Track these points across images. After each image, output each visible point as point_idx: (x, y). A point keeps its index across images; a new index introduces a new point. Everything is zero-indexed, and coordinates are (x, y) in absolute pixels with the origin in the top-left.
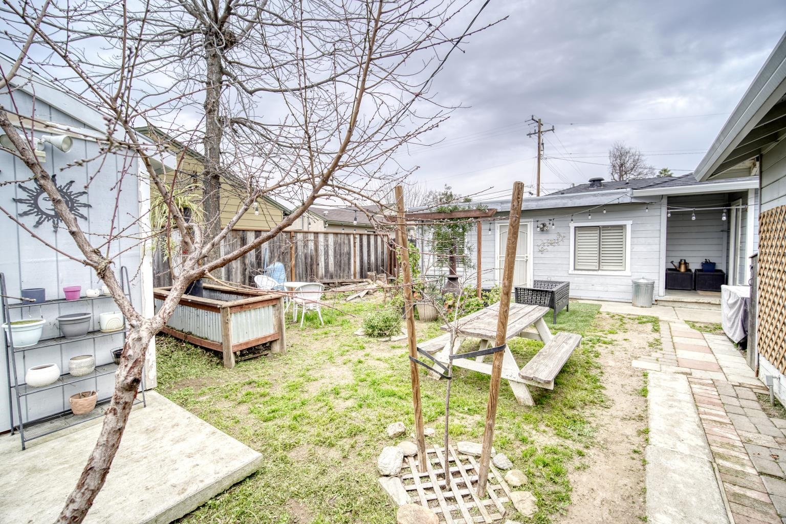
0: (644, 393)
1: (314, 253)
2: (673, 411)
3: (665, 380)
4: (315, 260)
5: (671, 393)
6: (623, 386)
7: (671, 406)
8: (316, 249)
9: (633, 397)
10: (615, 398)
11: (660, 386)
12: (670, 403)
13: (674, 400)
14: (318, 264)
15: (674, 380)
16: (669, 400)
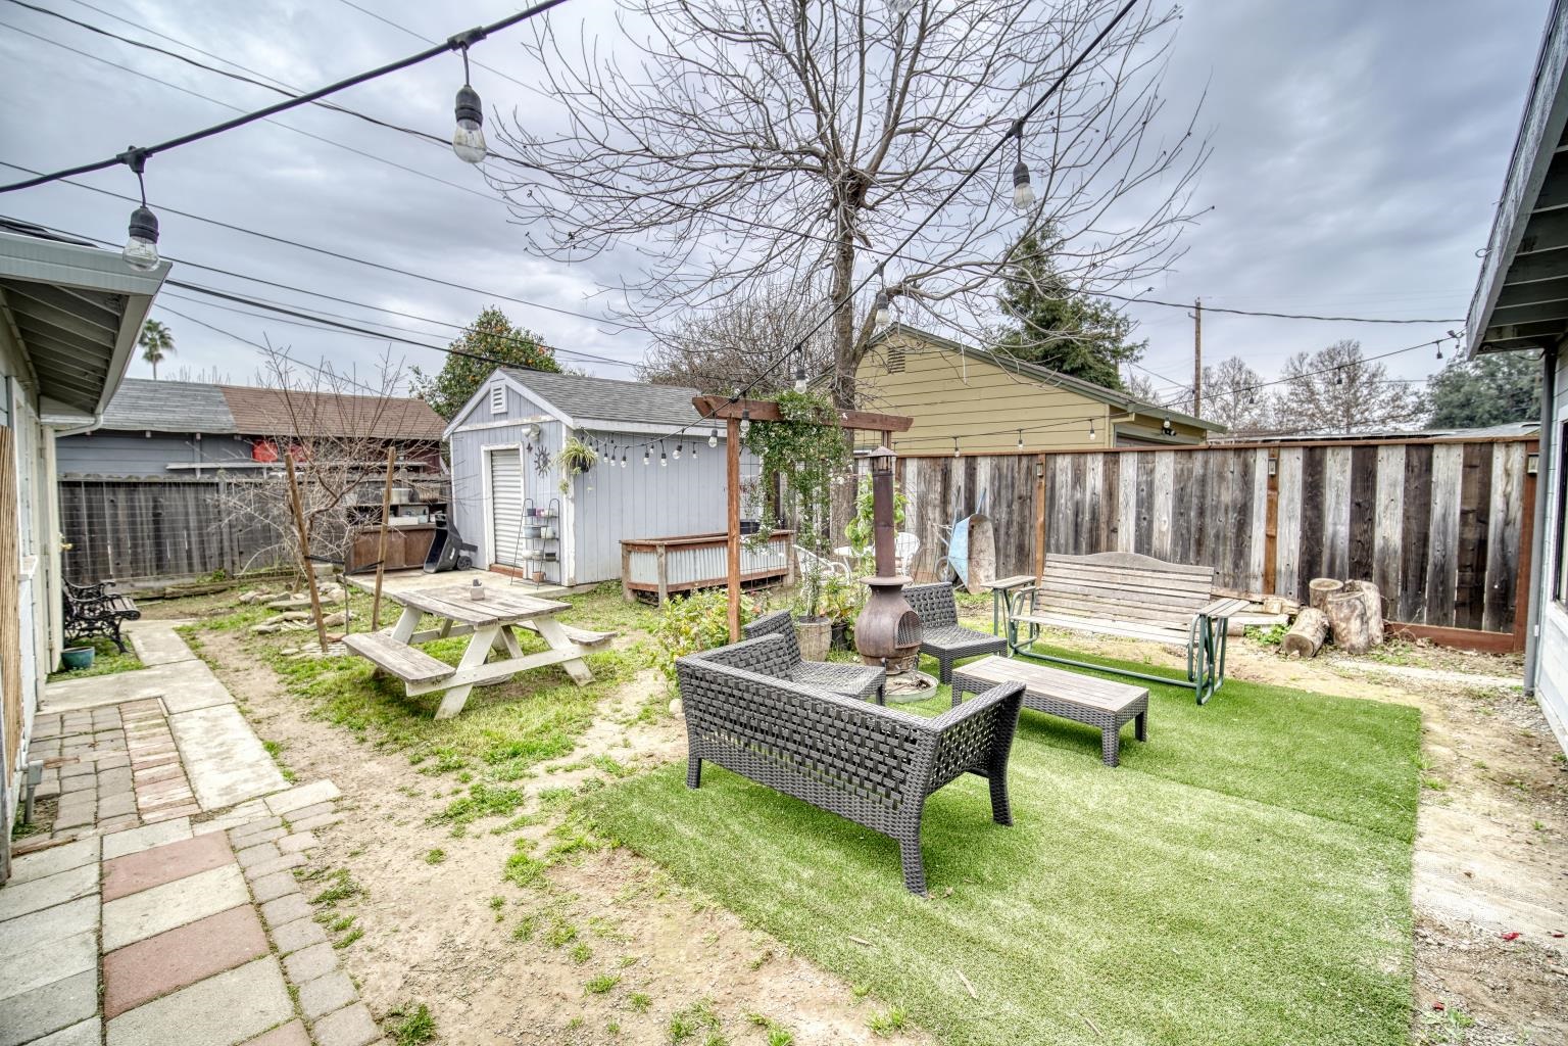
0: (272, 748)
1: (1103, 502)
2: (218, 741)
3: (246, 781)
4: (1103, 519)
5: (228, 763)
6: (310, 744)
7: (221, 745)
8: (1111, 493)
9: (284, 738)
10: (304, 725)
11: (250, 766)
12: (225, 748)
13: (219, 754)
14: (1115, 531)
15: (228, 790)
16: (228, 751)
